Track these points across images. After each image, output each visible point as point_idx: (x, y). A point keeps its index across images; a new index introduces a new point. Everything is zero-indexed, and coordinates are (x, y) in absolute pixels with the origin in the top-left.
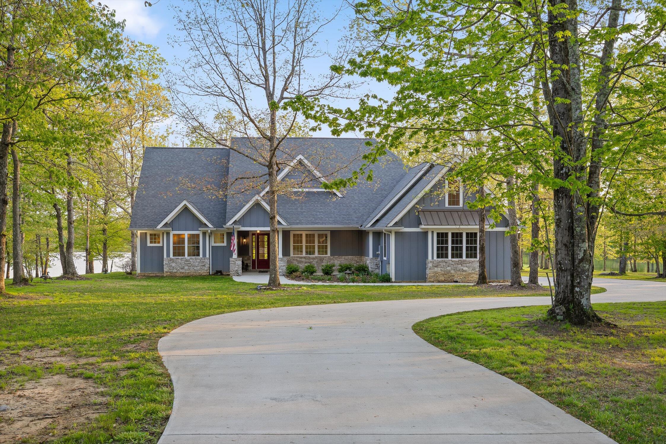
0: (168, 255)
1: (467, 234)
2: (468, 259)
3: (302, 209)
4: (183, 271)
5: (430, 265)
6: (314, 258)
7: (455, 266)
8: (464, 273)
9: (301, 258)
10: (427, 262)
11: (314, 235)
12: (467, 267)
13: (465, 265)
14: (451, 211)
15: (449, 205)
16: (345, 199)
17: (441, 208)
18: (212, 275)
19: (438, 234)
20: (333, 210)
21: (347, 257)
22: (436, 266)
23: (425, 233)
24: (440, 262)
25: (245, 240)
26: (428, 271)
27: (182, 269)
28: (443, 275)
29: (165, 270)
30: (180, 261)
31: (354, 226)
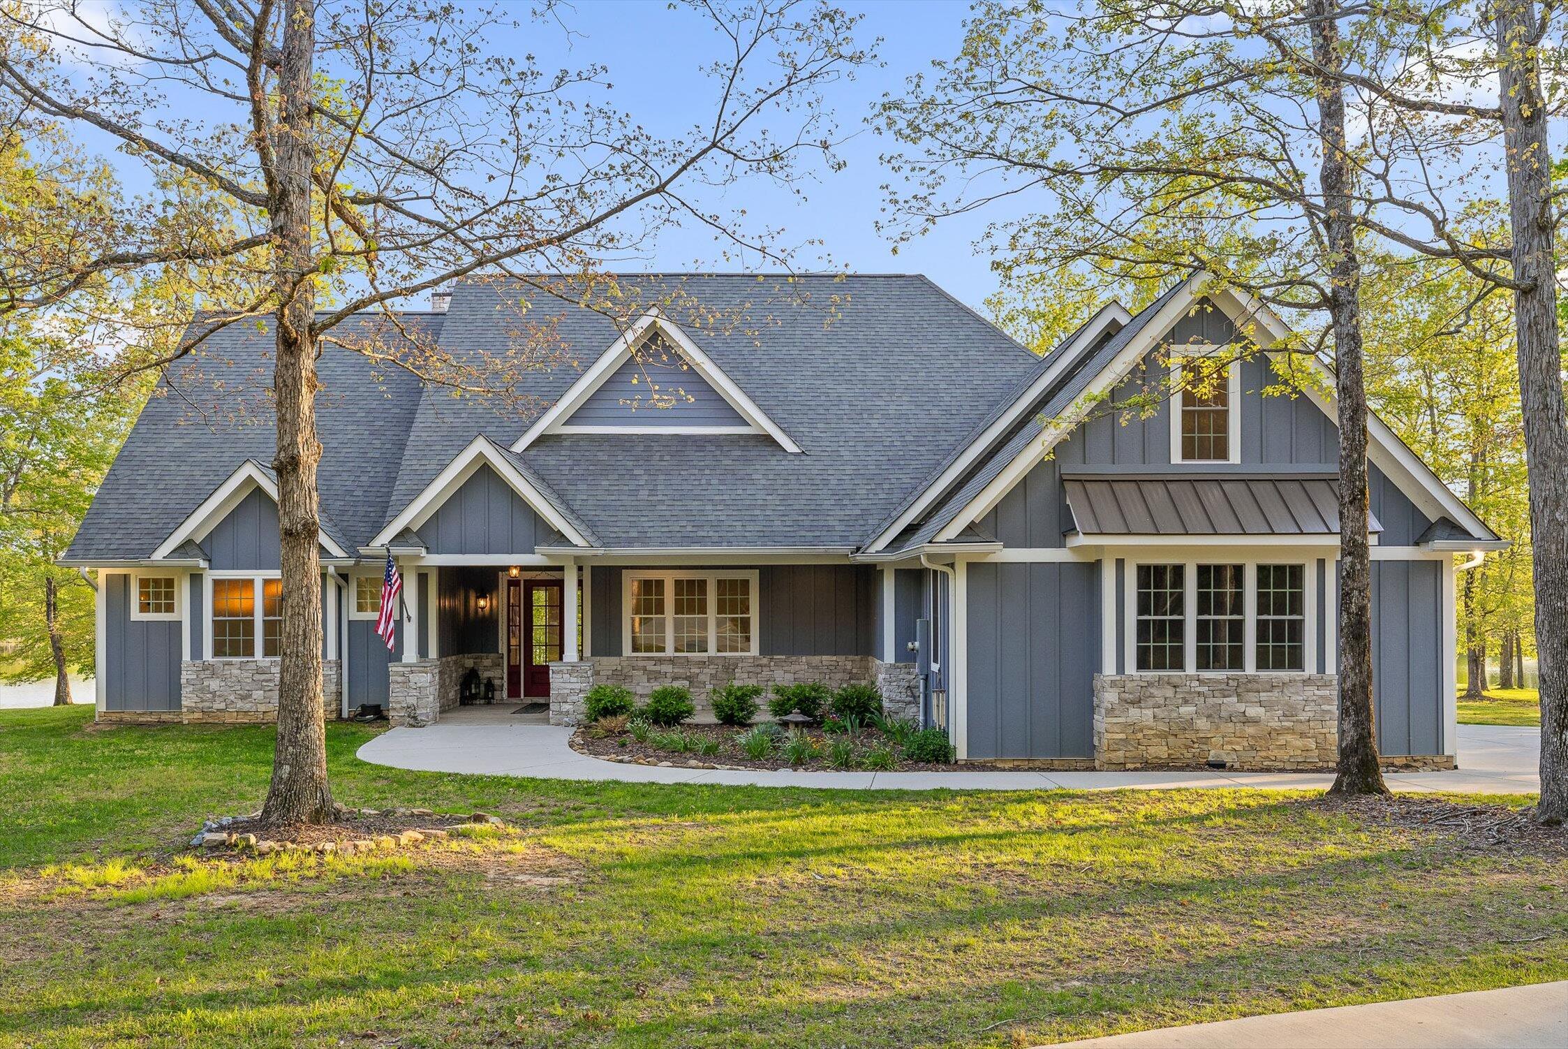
0: (197, 652)
1: (1262, 570)
2: (1264, 674)
3: (653, 492)
4: (247, 706)
5: (1110, 697)
6: (702, 664)
7: (1211, 701)
8: (1250, 730)
9: (660, 661)
10: (1097, 684)
11: (703, 583)
12: (1260, 703)
13: (1252, 696)
14: (1194, 481)
15: (1185, 457)
16: (807, 461)
17: (1153, 468)
18: (350, 719)
19: (1143, 571)
20: (761, 495)
21: (815, 660)
22: (1136, 702)
23: (1091, 570)
24: (1150, 684)
25: (482, 603)
26: (1101, 722)
27: (243, 698)
28: (1163, 736)
29: (183, 703)
30: (236, 672)
31: (835, 550)
